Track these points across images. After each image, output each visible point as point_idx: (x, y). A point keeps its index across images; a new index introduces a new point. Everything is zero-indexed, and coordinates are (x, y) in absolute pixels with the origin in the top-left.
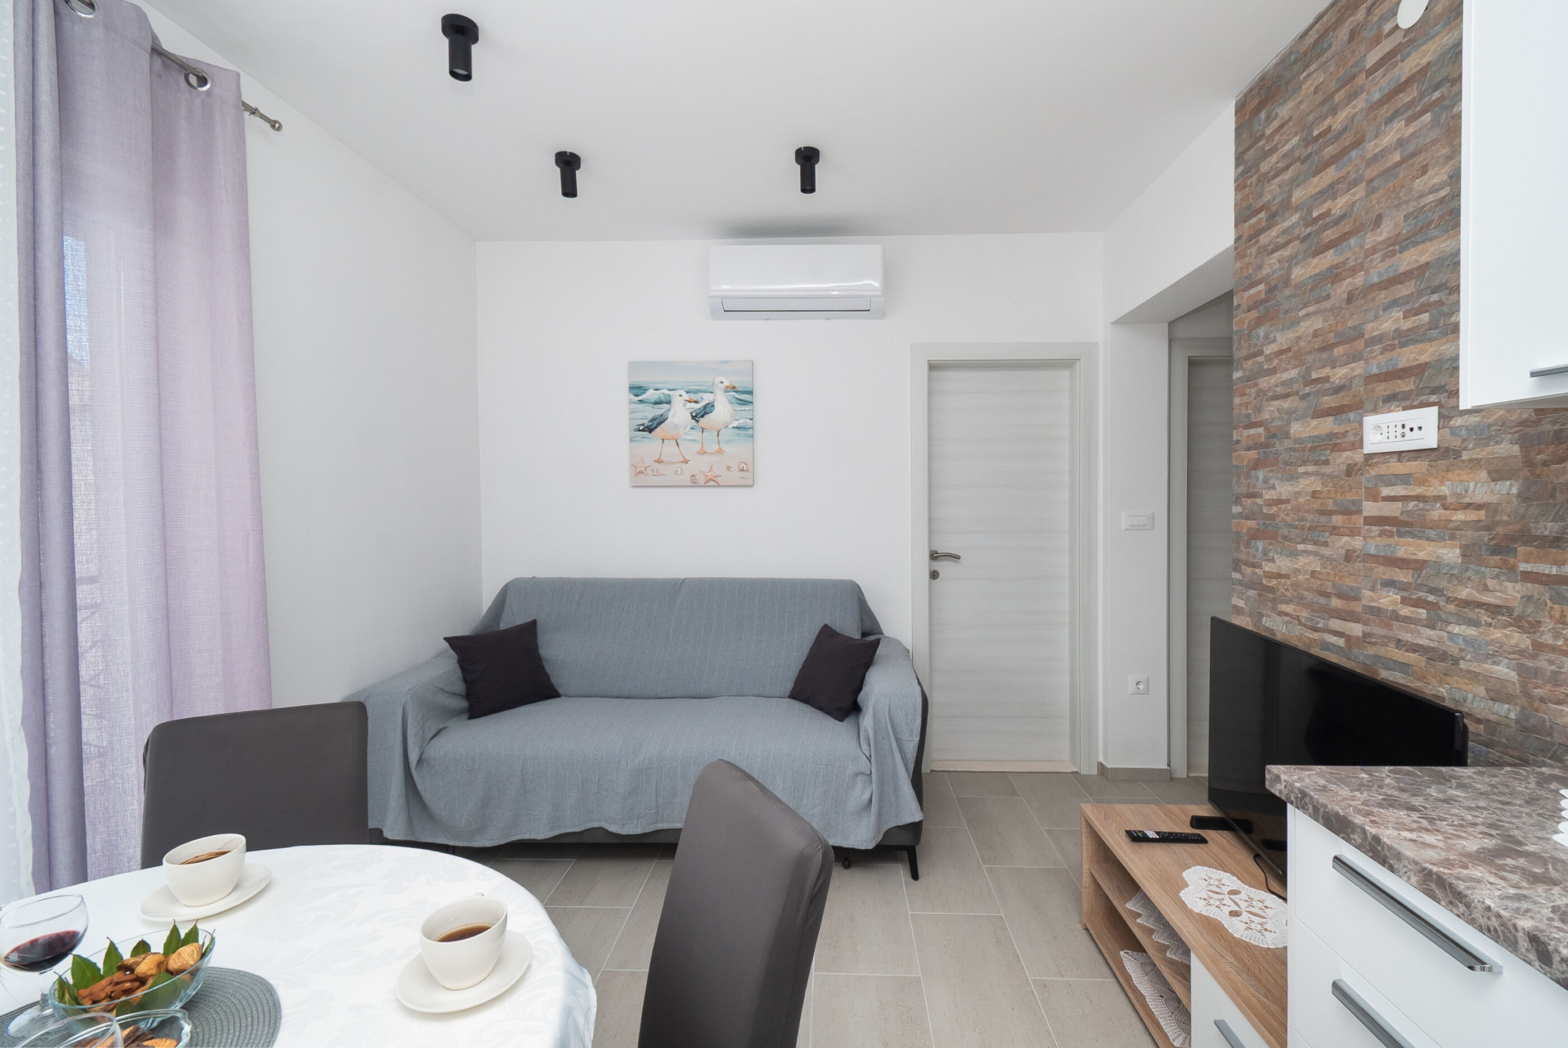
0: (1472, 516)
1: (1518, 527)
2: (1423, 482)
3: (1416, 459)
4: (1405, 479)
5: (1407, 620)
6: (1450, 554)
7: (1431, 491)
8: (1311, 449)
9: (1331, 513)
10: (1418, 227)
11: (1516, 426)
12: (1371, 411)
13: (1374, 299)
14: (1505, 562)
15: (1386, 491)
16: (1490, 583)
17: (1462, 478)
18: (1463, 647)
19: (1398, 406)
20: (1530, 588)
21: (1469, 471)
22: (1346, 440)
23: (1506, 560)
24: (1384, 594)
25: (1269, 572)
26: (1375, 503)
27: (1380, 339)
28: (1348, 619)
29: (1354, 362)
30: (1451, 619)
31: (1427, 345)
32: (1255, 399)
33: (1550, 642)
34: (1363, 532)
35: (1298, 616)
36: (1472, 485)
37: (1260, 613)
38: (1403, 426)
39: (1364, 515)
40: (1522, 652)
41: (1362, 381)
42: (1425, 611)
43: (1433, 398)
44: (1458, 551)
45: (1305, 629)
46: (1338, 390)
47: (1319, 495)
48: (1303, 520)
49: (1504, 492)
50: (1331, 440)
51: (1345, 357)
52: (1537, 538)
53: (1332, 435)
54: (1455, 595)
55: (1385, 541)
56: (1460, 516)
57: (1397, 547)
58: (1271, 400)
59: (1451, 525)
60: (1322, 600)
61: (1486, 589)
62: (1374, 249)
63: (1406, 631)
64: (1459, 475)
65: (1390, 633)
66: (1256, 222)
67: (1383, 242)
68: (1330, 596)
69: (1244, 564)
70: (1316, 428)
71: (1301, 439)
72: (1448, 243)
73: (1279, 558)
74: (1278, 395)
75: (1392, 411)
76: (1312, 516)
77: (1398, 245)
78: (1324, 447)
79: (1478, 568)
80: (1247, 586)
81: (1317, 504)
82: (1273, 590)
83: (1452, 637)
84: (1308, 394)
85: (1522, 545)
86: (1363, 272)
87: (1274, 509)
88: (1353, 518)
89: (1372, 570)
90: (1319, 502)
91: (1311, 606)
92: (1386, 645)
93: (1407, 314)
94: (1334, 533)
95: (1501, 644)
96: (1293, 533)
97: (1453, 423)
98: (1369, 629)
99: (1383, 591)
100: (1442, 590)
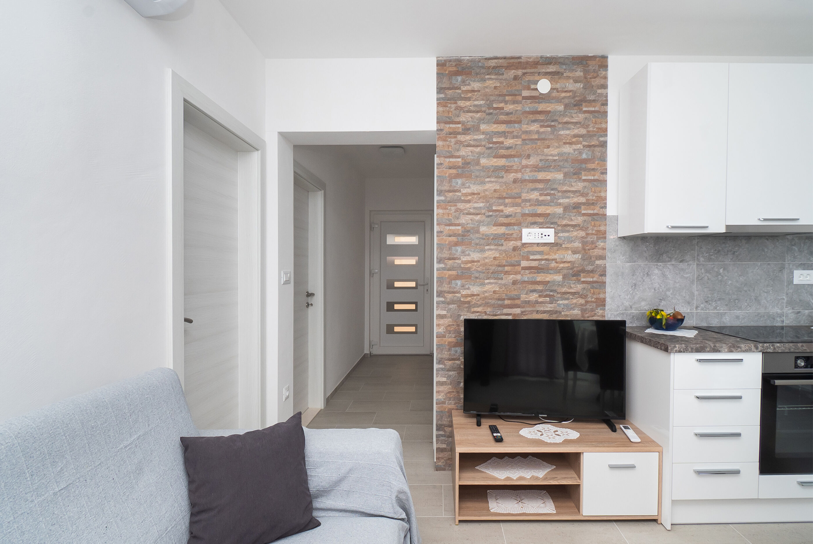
0: (566, 265)
1: (581, 268)
2: (548, 254)
3: (545, 246)
4: (541, 253)
5: (542, 303)
6: (558, 278)
7: (550, 257)
8: (493, 239)
9: (504, 266)
10: (546, 165)
12: (525, 227)
13: (526, 185)
14: (577, 279)
15: (532, 257)
16: (573, 285)
17: (563, 253)
18: (563, 307)
19: (537, 227)
20: (585, 285)
21: (565, 251)
22: (512, 237)
24: (532, 295)
25: (466, 294)
26: (527, 262)
27: (529, 200)
28: (514, 307)
29: (517, 207)
30: (559, 299)
31: (550, 207)
32: (454, 212)
33: (590, 300)
34: (521, 273)
35: (485, 312)
36: (566, 255)
38: (542, 234)
39: (521, 266)
40: (582, 305)
41: (520, 215)
42: (549, 298)
43: (552, 226)
44: (561, 277)
45: (489, 316)
46: (507, 216)
47: (498, 259)
48: (488, 269)
49: (577, 258)
50: (505, 236)
51: (511, 204)
52: (586, 271)
53: (504, 234)
54: (561, 291)
55: (532, 275)
56: (562, 265)
57: (537, 277)
58: (466, 214)
59: (559, 268)
60: (500, 302)
61: (571, 287)
62: (527, 166)
63: (541, 307)
64: (561, 252)
65: (534, 309)
66: (454, 127)
67: (531, 165)
68: (504, 299)
69: (447, 293)
70: (496, 230)
71: (487, 234)
72: (558, 175)
73: (472, 287)
74: (471, 213)
75: (535, 228)
76: (494, 268)
77: (537, 168)
78: (500, 239)
79: (568, 281)
80: (449, 304)
81: (496, 262)
82: (469, 302)
83: (559, 305)
84: (491, 216)
85: (582, 273)
86: (521, 173)
87: (469, 265)
88: (516, 267)
89: (526, 287)
90: (498, 261)
91: (493, 306)
92: (532, 313)
93: (541, 195)
94: (506, 274)
95: (576, 304)
96: (482, 275)
97: (559, 235)
98: (524, 309)
99: (531, 294)
100: (556, 290)
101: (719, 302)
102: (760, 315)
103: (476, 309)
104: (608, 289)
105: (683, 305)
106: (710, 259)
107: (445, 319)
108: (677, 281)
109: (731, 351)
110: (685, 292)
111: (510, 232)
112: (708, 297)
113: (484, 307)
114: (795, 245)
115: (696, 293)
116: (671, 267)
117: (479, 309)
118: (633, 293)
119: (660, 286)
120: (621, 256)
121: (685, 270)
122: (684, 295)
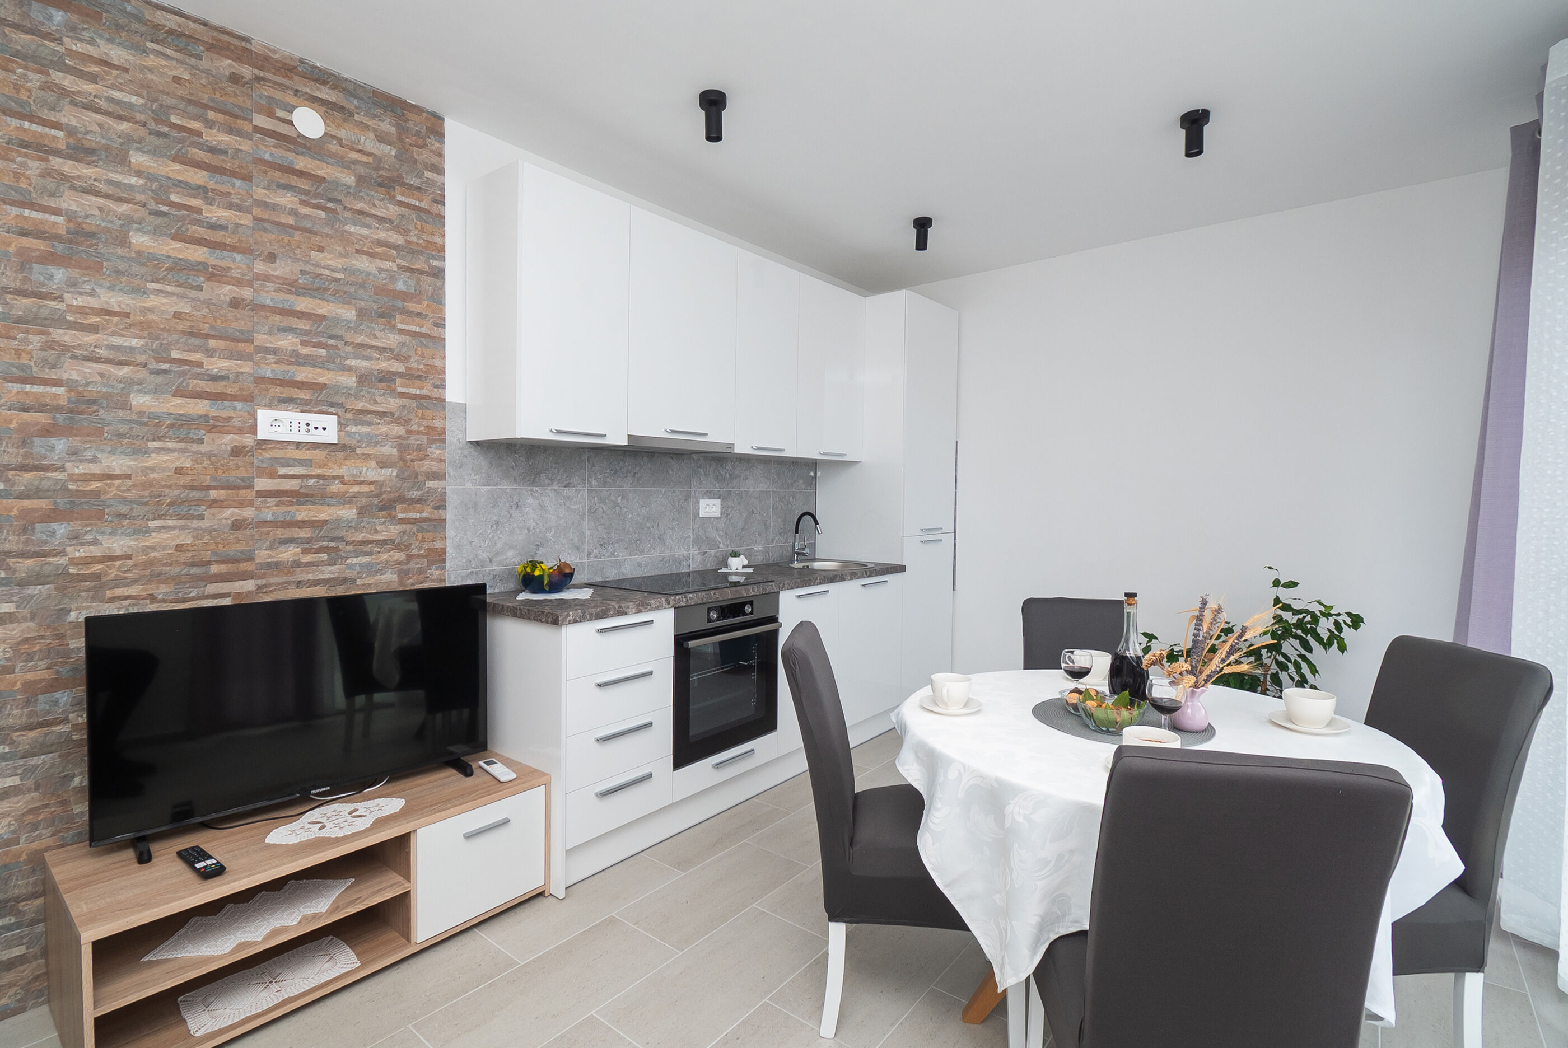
0: (366, 488)
1: (397, 494)
2: (324, 465)
3: (315, 449)
4: (305, 463)
5: (309, 564)
6: (349, 513)
7: (329, 472)
8: (172, 426)
9: (208, 488)
10: (316, 285)
11: (394, 439)
12: (265, 406)
13: (266, 318)
14: (389, 514)
15: (282, 471)
16: (381, 528)
17: (357, 465)
18: (359, 570)
19: (297, 408)
20: (404, 527)
21: (362, 461)
22: (230, 424)
24: (284, 550)
26: (271, 480)
27: (275, 351)
28: (236, 579)
29: (241, 360)
30: (349, 555)
31: (326, 371)
32: (42, 349)
33: (416, 553)
34: (256, 504)
35: (150, 595)
36: (364, 470)
38: (308, 425)
39: (255, 489)
40: (399, 563)
41: (252, 379)
42: (326, 555)
43: (332, 410)
44: (355, 511)
45: (165, 605)
46: (214, 378)
47: (190, 472)
48: (158, 496)
49: (388, 475)
50: (208, 422)
51: (226, 352)
52: (407, 500)
53: (206, 417)
54: (353, 539)
55: (284, 509)
56: (356, 489)
57: (297, 513)
58: (85, 360)
59: (348, 495)
60: (196, 570)
61: (376, 531)
62: (267, 278)
63: (308, 573)
64: (354, 463)
65: (290, 579)
66: (40, 133)
67: (277, 277)
68: (209, 563)
69: (14, 557)
70: (180, 406)
71: (153, 413)
72: (343, 311)
73: (108, 539)
74: (100, 358)
75: (290, 410)
76: (176, 492)
77: (291, 286)
78: (194, 427)
79: (370, 520)
80: (22, 584)
81: (184, 480)
82: (97, 576)
83: (350, 566)
84: (165, 372)
85: (399, 504)
86: (252, 290)
87: (96, 485)
88: (242, 492)
89: (268, 533)
90: (189, 478)
91: (174, 579)
92: (286, 588)
93: (303, 343)
94: (214, 505)
95: (387, 562)
96: (139, 511)
97: (348, 429)
98: (264, 581)
99: (282, 548)
100: (342, 537)
101: (616, 545)
102: (665, 560)
103: (119, 592)
104: (450, 532)
105: (570, 552)
106: (604, 483)
107: (11, 626)
108: (561, 515)
109: (640, 612)
110: (573, 532)
111: (224, 414)
112: (603, 538)
113: (149, 582)
114: (700, 467)
115: (588, 533)
116: (552, 494)
117: (132, 591)
118: (493, 536)
119: (536, 523)
120: (473, 475)
121: (572, 499)
122: (572, 537)
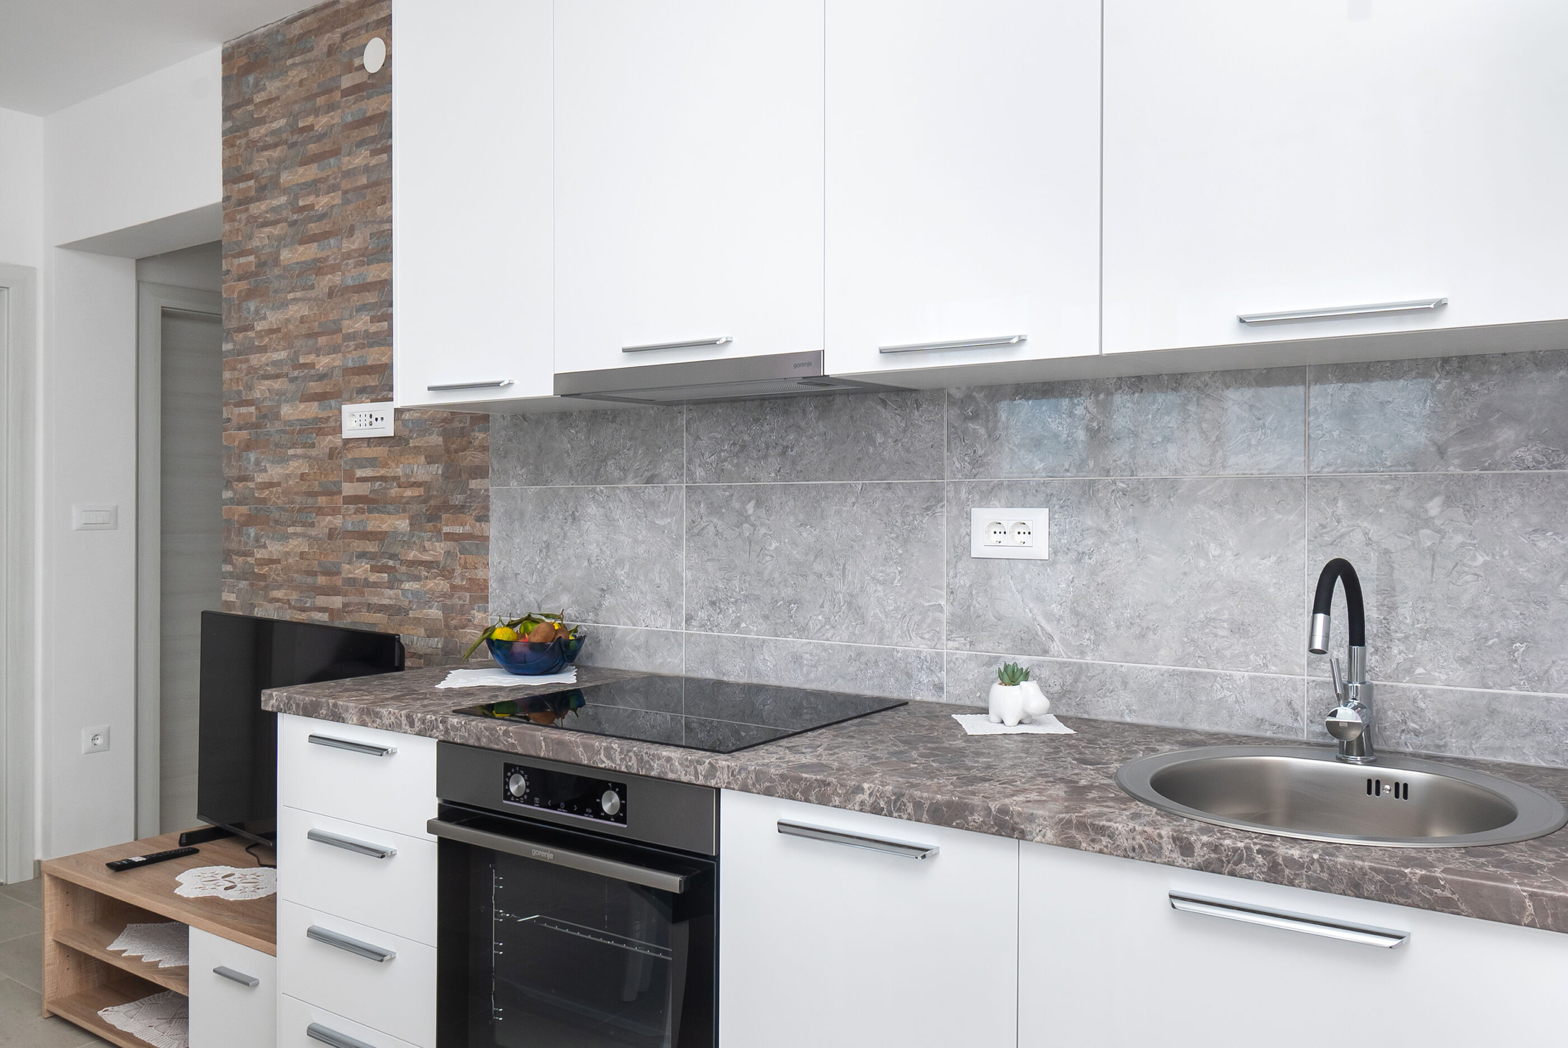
0: (416, 492)
1: (442, 499)
2: (385, 465)
3: (379, 445)
4: (372, 462)
5: (375, 585)
6: (403, 524)
7: (390, 473)
8: (300, 432)
9: (316, 494)
10: (379, 248)
11: (440, 422)
12: (348, 401)
13: (348, 300)
14: (435, 527)
15: (359, 473)
16: (427, 544)
17: (410, 461)
18: (411, 599)
19: (368, 398)
20: (450, 545)
21: (414, 456)
22: (329, 425)
23: (435, 525)
24: (358, 565)
25: (261, 559)
26: (352, 484)
27: (354, 336)
28: (331, 593)
29: (335, 353)
30: (404, 578)
31: (387, 348)
32: (247, 375)
33: (459, 583)
34: (342, 511)
35: (288, 600)
36: (415, 467)
37: (252, 604)
38: (371, 416)
39: (343, 495)
40: (444, 595)
41: (341, 372)
42: (386, 575)
44: (407, 521)
45: (294, 612)
46: (321, 377)
47: (306, 477)
48: (292, 503)
49: (434, 473)
50: (317, 424)
51: (327, 347)
52: (452, 507)
53: (317, 420)
54: (406, 558)
55: (359, 517)
56: (408, 493)
57: (367, 522)
58: (262, 379)
59: (404, 500)
60: (310, 580)
61: (424, 550)
62: (348, 255)
63: (374, 595)
64: (408, 459)
65: (365, 600)
66: (245, 188)
67: (355, 251)
68: (314, 573)
69: (235, 554)
70: (303, 411)
71: (291, 421)
73: (269, 542)
74: (269, 375)
75: (363, 402)
76: (300, 498)
77: (364, 256)
78: (308, 431)
79: (420, 534)
80: (238, 578)
81: (305, 486)
82: (265, 577)
83: (404, 592)
84: (297, 378)
85: (445, 513)
86: (340, 273)
87: (264, 492)
88: (334, 498)
89: (349, 545)
90: (307, 484)
91: (301, 587)
92: (358, 611)
93: (371, 321)
94: (319, 513)
95: (433, 591)
96: (282, 516)
97: (403, 416)
98: (348, 600)
100: (399, 555)
101: (745, 607)
103: (275, 593)
104: (493, 557)
106: (720, 474)
108: (640, 538)
110: (660, 572)
111: (323, 414)
112: (717, 590)
113: (289, 587)
114: (975, 417)
115: (686, 576)
116: (625, 497)
117: (281, 594)
118: (543, 568)
119: (601, 550)
120: (518, 468)
121: (659, 507)
122: (658, 581)
